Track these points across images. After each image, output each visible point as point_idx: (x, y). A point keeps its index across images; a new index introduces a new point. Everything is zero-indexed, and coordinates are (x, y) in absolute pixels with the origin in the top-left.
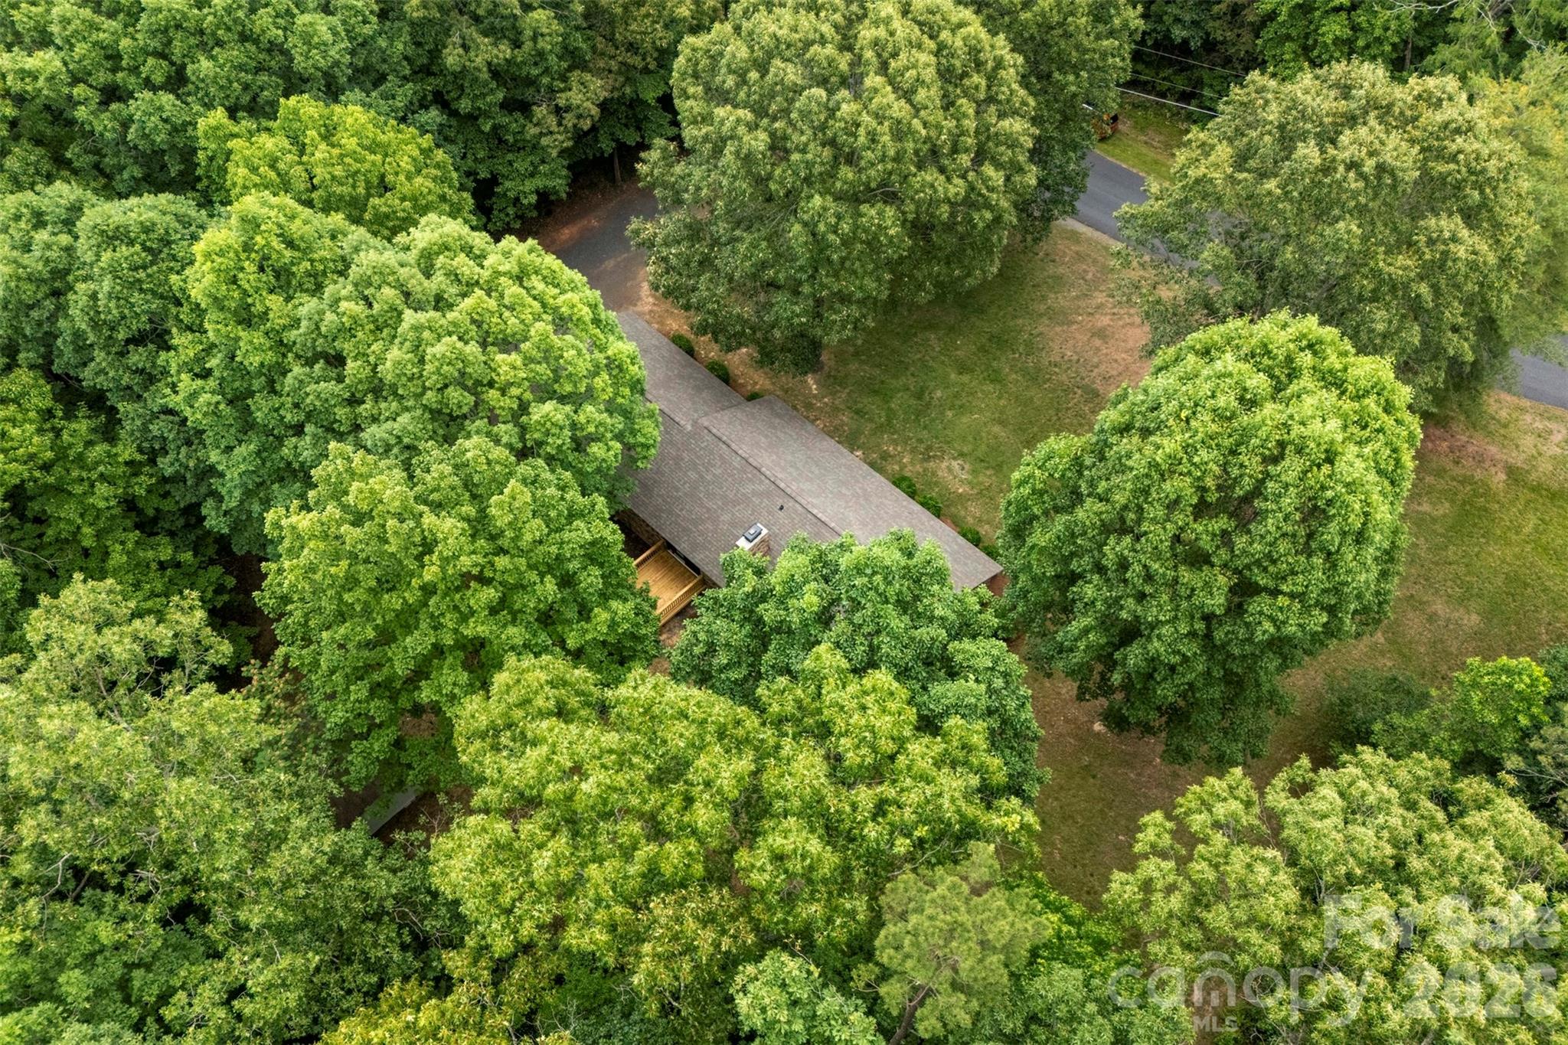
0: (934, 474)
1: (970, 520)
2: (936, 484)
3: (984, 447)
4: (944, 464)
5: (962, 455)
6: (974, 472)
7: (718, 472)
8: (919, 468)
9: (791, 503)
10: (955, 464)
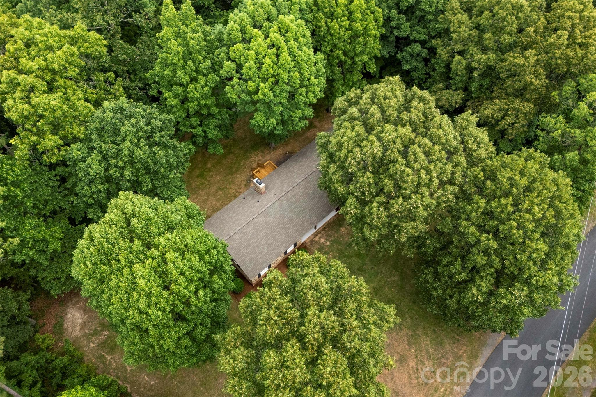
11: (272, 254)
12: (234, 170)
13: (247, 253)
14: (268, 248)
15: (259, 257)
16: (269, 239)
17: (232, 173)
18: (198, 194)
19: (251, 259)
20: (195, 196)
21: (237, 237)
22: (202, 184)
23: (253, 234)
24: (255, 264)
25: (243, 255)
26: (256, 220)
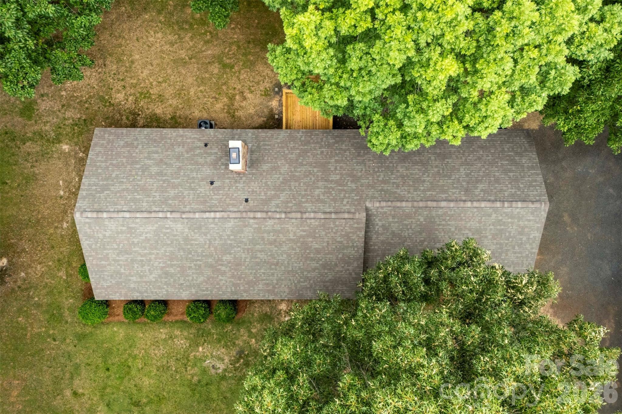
0: (226, 346)
1: (177, 333)
2: (219, 341)
3: (215, 396)
4: (227, 360)
5: (223, 378)
6: (204, 371)
7: (317, 192)
8: (240, 342)
9: (241, 208)
10: (221, 366)
11: (160, 288)
13: (115, 261)
19: (118, 273)
21: (111, 225)
24: (118, 283)
25: (106, 258)
26: (170, 223)
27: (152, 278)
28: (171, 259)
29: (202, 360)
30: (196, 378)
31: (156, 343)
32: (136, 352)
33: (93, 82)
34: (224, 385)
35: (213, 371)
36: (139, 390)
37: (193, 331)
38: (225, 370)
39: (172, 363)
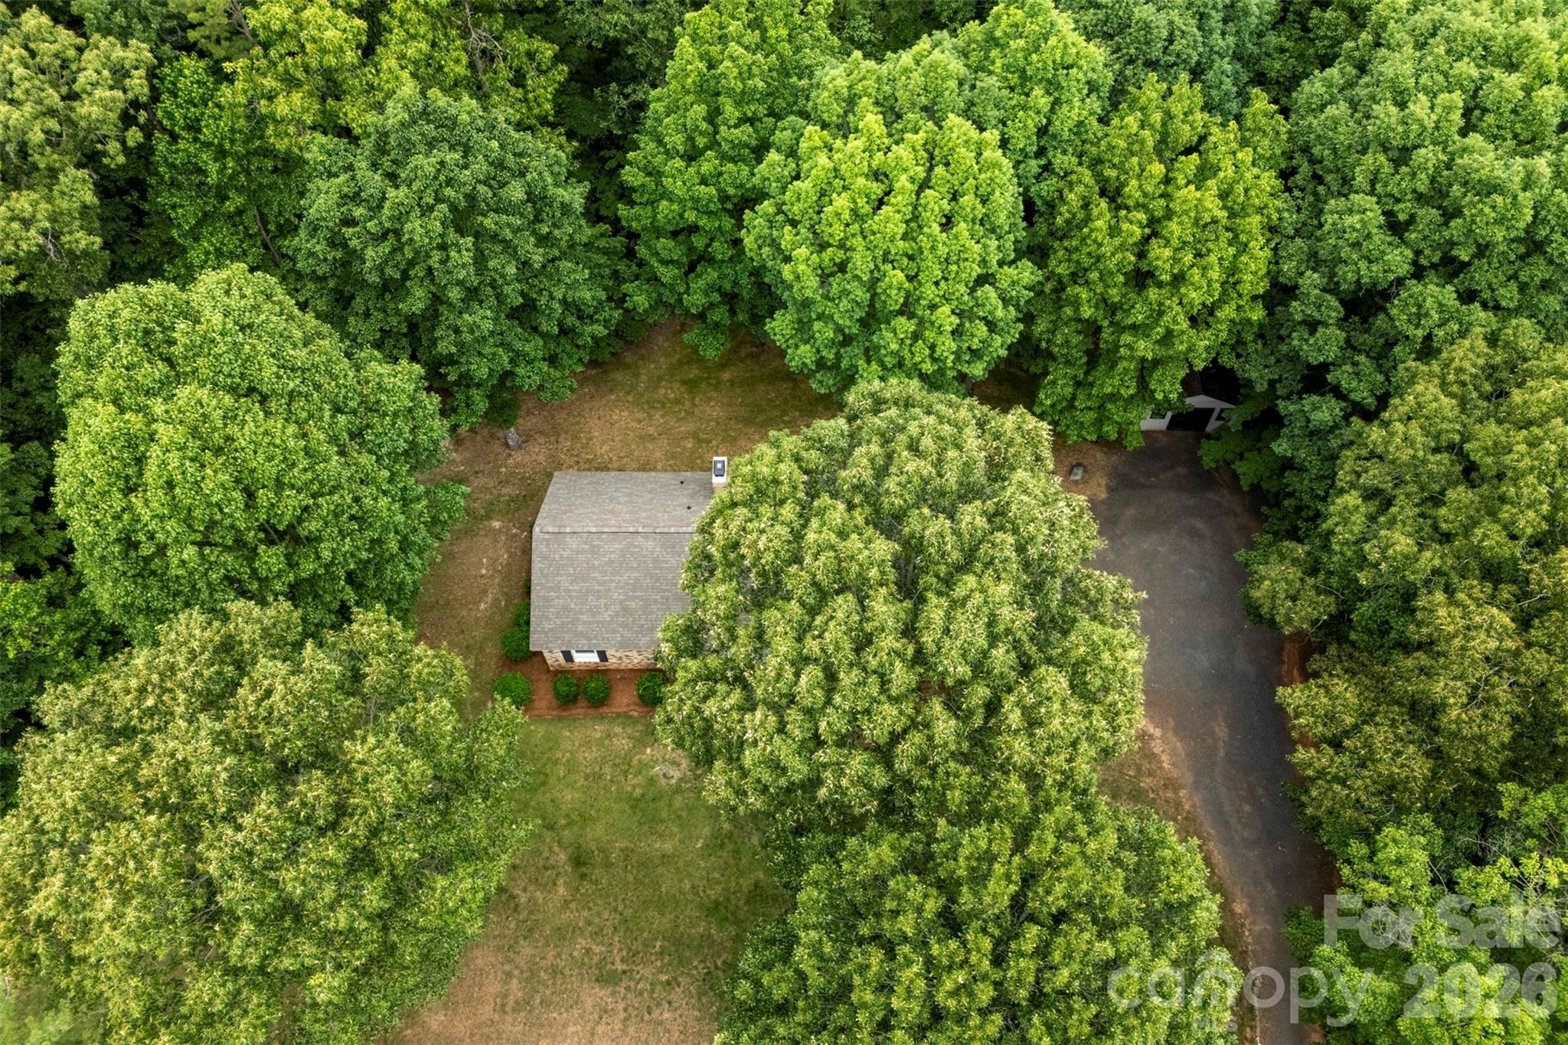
1: (618, 730)
3: (664, 815)
4: (684, 765)
5: (678, 790)
6: (652, 781)
10: (676, 774)
11: (614, 632)
12: (762, 418)
13: (567, 591)
14: (617, 614)
15: (584, 618)
16: (634, 598)
17: (748, 422)
18: (650, 416)
19: (567, 609)
20: (641, 415)
21: (573, 543)
22: (677, 401)
23: (611, 562)
24: (563, 624)
25: (557, 588)
26: (640, 540)
27: (606, 616)
28: (634, 590)
29: (649, 766)
30: (638, 791)
31: (587, 744)
32: (559, 755)
33: (541, 458)
34: (678, 801)
35: (663, 781)
36: (557, 807)
37: (640, 728)
38: (681, 780)
39: (607, 770)
